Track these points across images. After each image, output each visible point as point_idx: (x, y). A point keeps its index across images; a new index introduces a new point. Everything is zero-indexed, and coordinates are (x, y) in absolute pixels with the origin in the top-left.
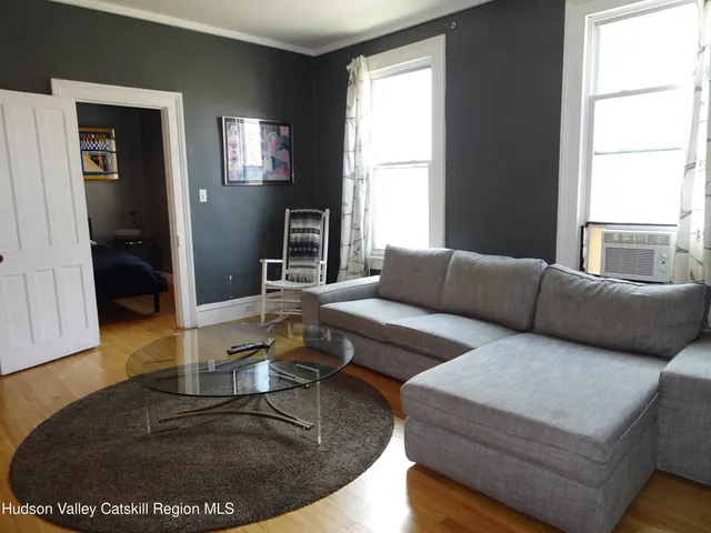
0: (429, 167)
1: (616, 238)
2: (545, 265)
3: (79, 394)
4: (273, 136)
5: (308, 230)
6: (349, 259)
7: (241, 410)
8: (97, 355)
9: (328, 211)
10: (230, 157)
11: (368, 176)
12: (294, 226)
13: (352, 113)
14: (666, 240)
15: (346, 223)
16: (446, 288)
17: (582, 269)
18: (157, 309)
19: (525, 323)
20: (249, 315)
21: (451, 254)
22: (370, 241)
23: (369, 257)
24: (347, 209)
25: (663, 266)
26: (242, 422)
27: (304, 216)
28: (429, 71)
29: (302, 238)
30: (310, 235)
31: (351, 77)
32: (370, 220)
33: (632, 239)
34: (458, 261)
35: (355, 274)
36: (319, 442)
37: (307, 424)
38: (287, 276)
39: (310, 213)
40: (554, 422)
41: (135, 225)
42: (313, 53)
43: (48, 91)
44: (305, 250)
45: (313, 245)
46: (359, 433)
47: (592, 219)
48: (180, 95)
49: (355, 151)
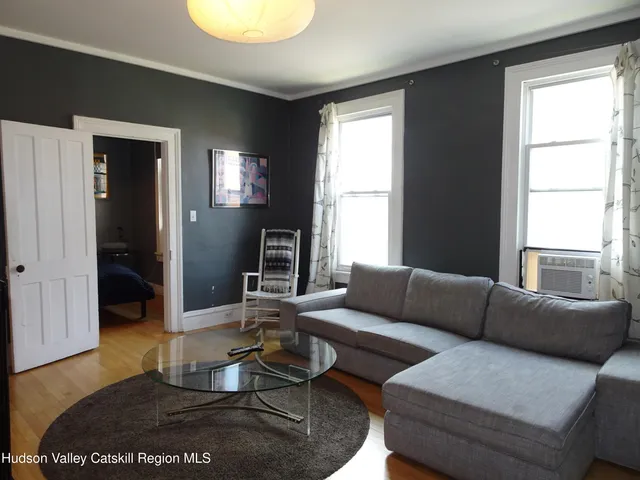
0: (389, 197)
1: (549, 261)
2: (492, 282)
3: (87, 391)
4: (254, 165)
5: (282, 248)
6: (317, 273)
7: (235, 405)
8: (96, 355)
9: (299, 231)
10: (217, 184)
11: (335, 202)
12: (269, 244)
13: (323, 149)
14: (591, 264)
15: (316, 242)
16: (406, 300)
17: (521, 286)
18: (144, 314)
19: (476, 332)
20: (227, 321)
21: (410, 272)
22: (335, 258)
23: (334, 271)
24: (317, 231)
25: (590, 286)
26: (238, 416)
27: (279, 236)
28: (390, 118)
29: (276, 254)
30: (284, 252)
31: (323, 120)
32: (336, 239)
33: (563, 262)
34: (417, 277)
35: (321, 287)
36: (309, 433)
37: (298, 418)
38: (262, 287)
39: (284, 233)
40: (517, 415)
41: (121, 239)
42: (289, 98)
43: (70, 126)
44: (279, 265)
45: (286, 260)
46: (341, 426)
47: (529, 245)
48: (179, 131)
49: (324, 181)
